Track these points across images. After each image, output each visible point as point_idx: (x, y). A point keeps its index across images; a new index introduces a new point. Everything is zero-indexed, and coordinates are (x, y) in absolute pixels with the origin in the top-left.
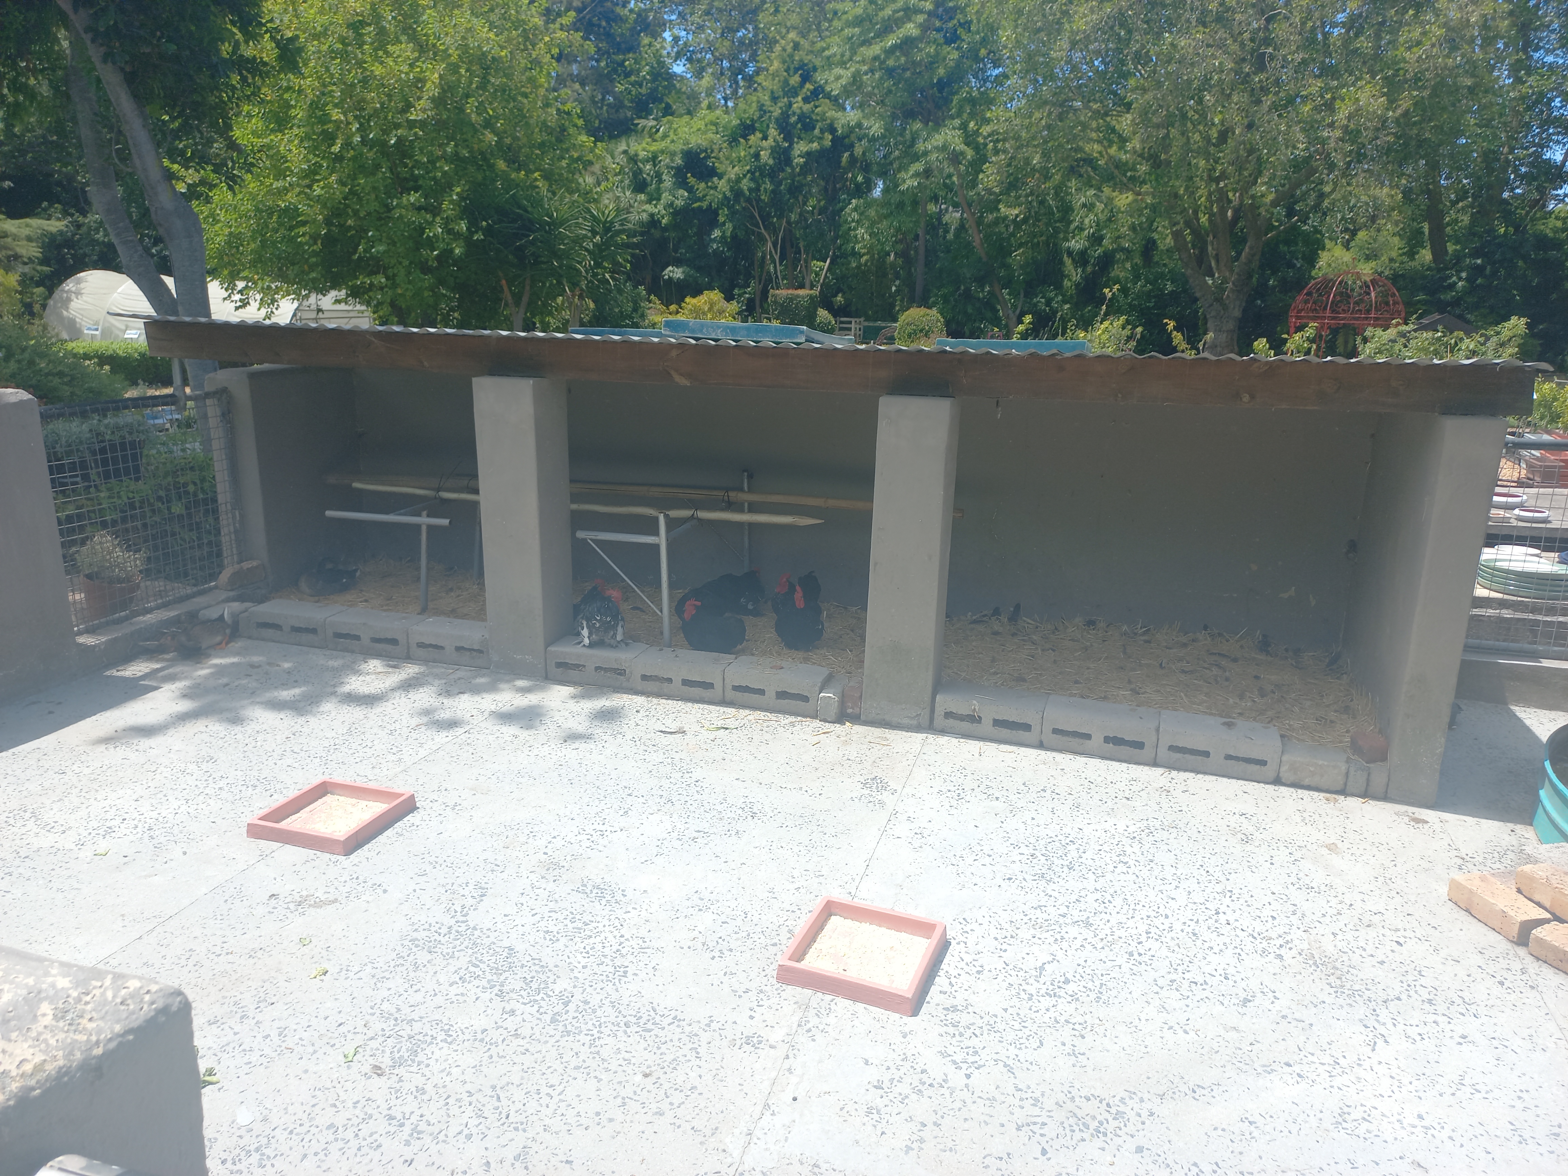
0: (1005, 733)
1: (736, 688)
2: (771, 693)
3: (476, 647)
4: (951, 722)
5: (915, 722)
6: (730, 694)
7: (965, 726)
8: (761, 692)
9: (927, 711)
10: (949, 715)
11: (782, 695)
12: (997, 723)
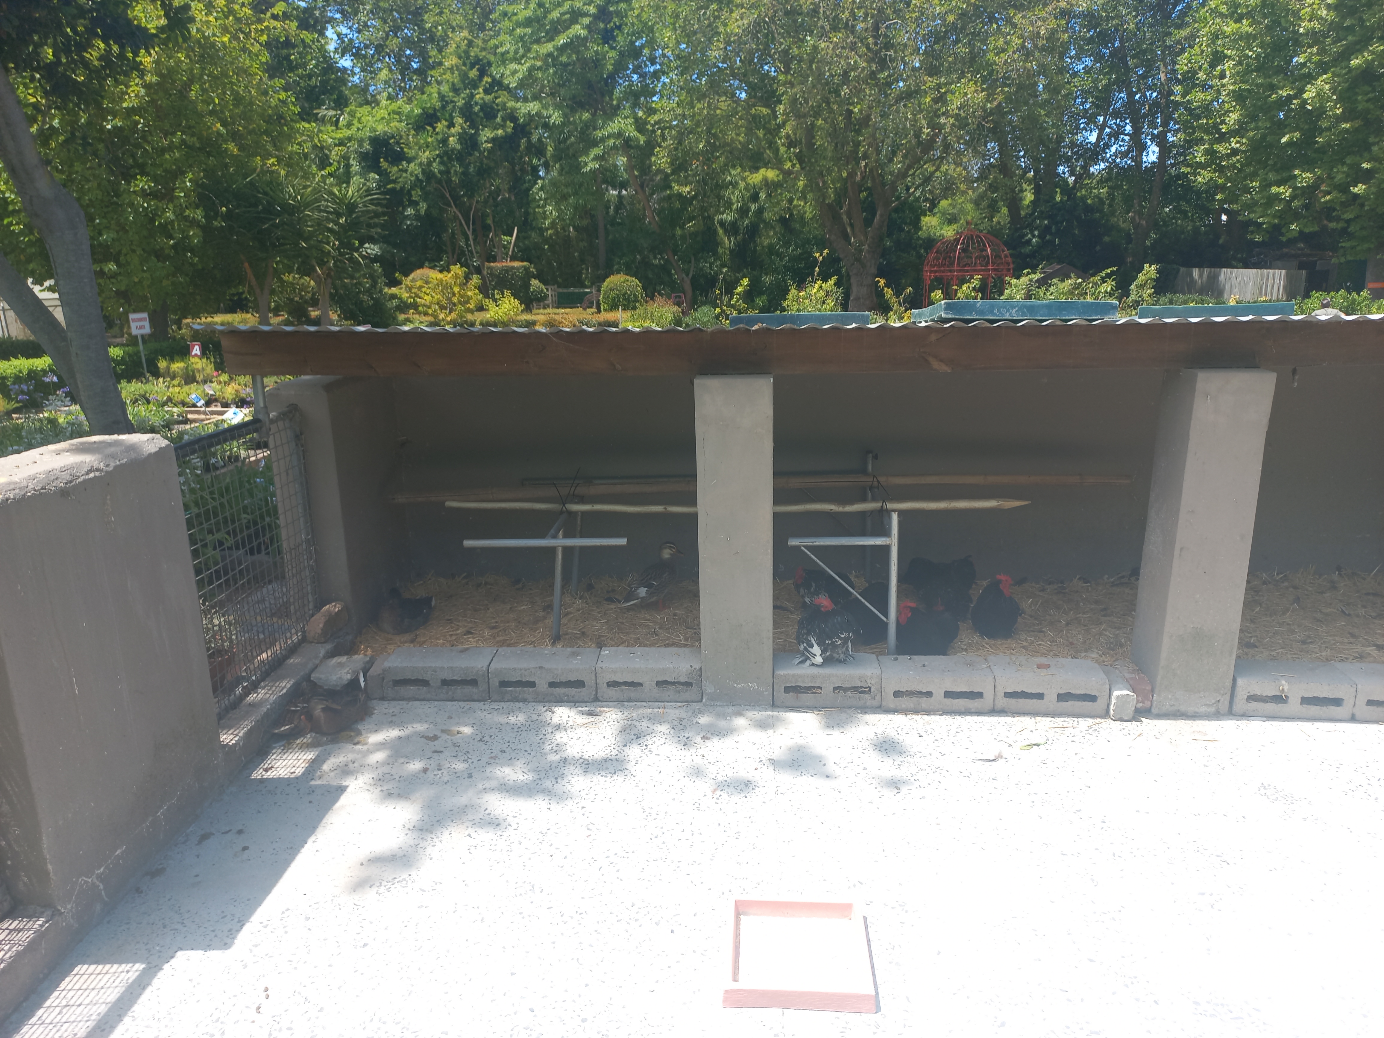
0: (1314, 710)
1: (1008, 695)
2: (1051, 697)
3: (682, 679)
4: (1254, 705)
5: (1213, 710)
6: (1002, 702)
7: (1271, 707)
8: (1040, 696)
9: (1228, 697)
10: (1252, 698)
11: (1063, 697)
12: (1305, 701)
